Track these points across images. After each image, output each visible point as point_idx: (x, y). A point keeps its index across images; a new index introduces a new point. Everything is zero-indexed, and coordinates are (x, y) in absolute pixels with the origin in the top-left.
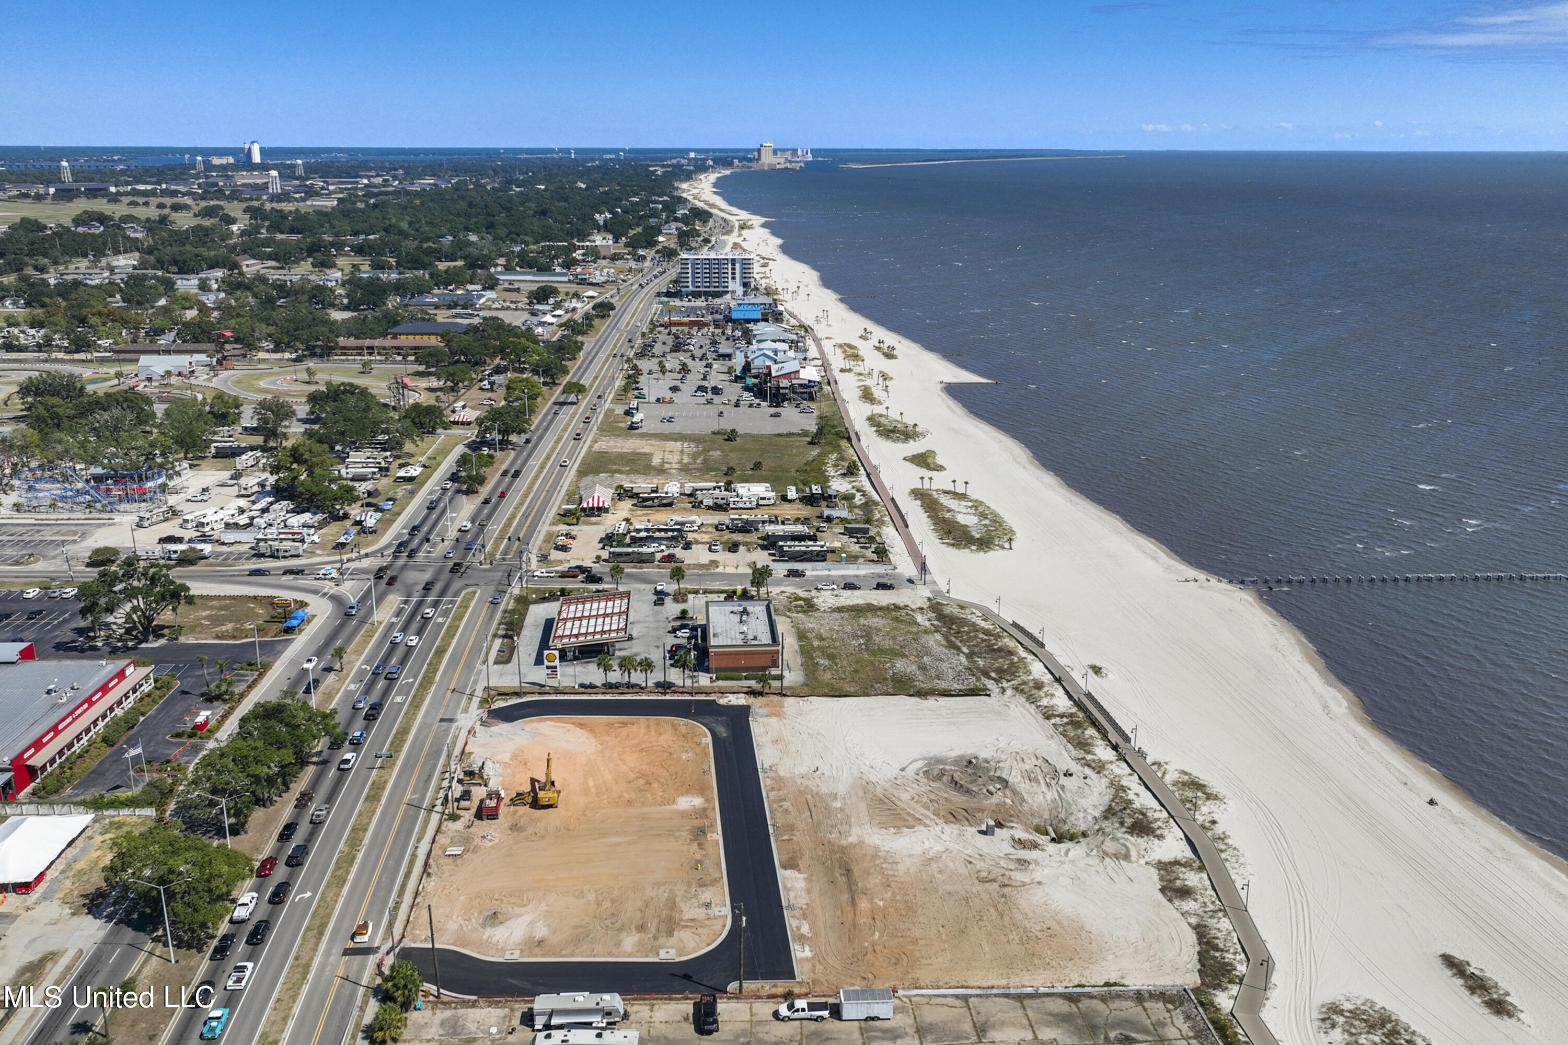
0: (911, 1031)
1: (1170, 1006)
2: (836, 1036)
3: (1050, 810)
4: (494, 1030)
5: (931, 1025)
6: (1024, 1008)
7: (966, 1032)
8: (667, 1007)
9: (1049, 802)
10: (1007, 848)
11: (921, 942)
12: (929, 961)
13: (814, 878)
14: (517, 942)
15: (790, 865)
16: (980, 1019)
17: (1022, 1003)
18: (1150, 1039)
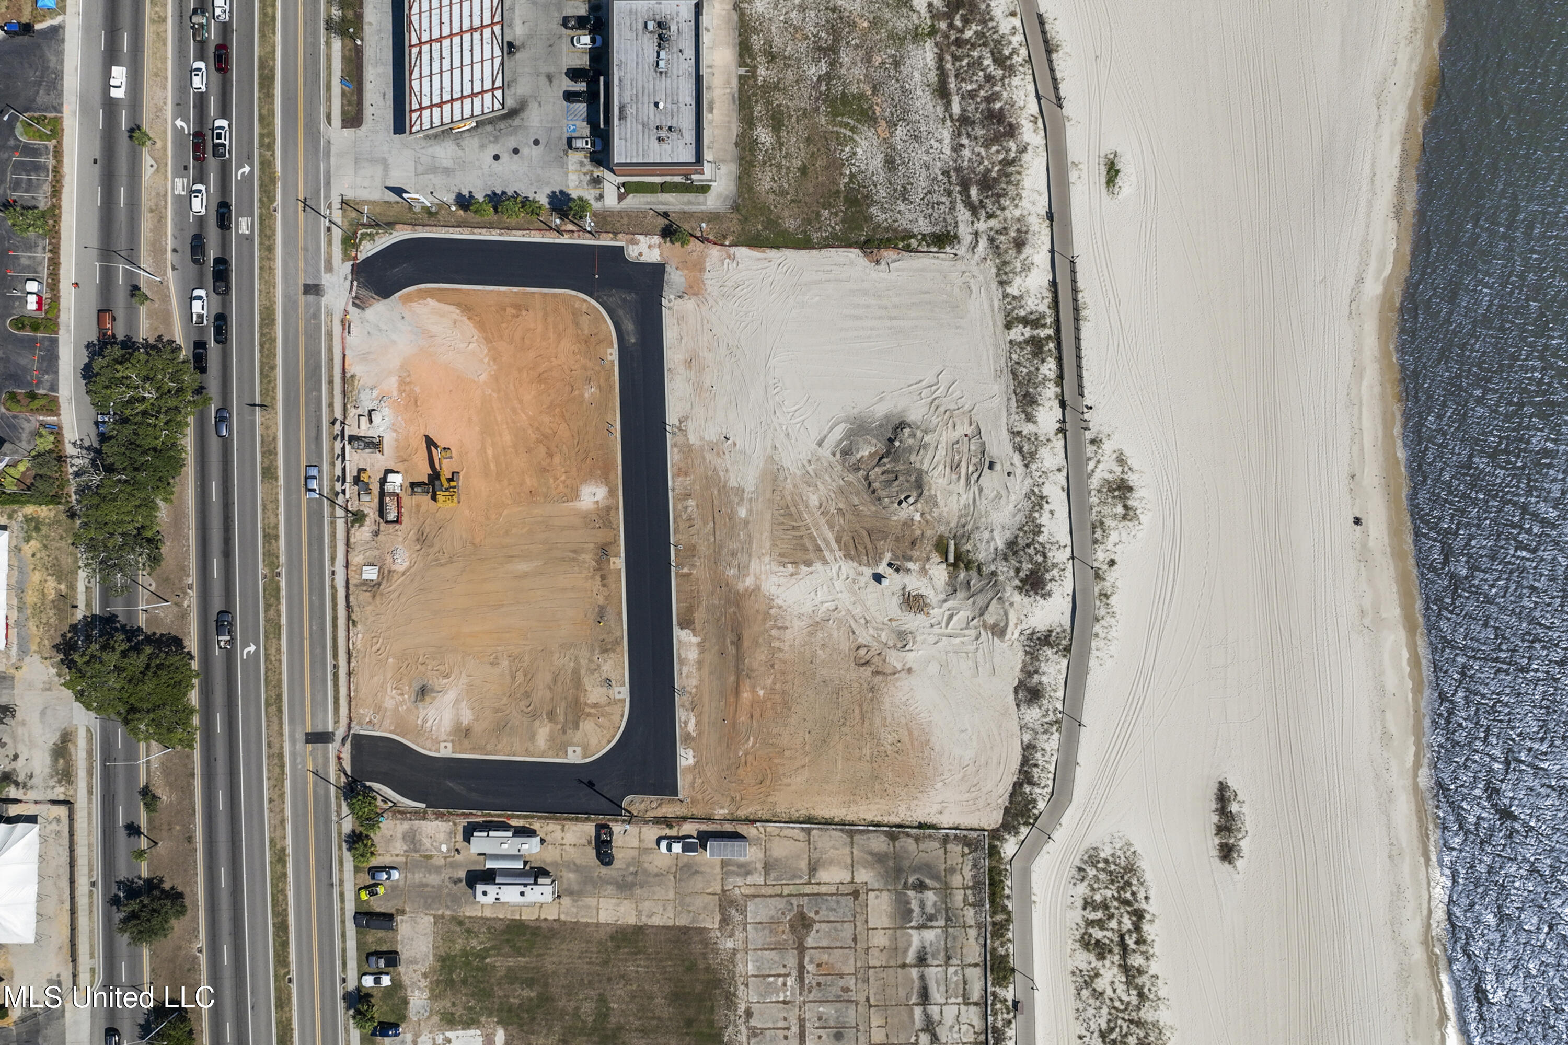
0: (759, 866)
1: (966, 850)
2: (702, 869)
3: (960, 517)
4: (444, 848)
5: (776, 860)
6: (852, 843)
7: (801, 870)
8: (574, 828)
9: (962, 507)
10: (893, 605)
11: (787, 753)
12: (789, 780)
13: (707, 644)
14: (448, 730)
15: (686, 623)
16: (815, 856)
17: (852, 838)
18: (938, 886)
